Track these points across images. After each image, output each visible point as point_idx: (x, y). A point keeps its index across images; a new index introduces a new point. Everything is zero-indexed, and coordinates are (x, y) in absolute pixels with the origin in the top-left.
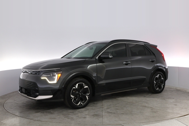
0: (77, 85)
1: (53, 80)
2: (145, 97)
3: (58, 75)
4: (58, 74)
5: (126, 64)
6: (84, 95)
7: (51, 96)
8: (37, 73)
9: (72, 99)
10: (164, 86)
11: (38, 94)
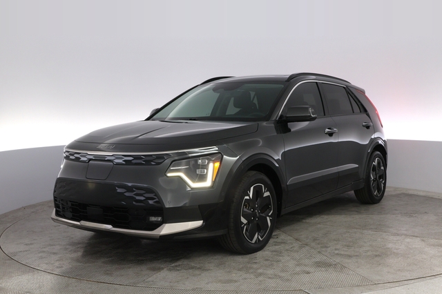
0: (252, 188)
1: (202, 178)
2: (359, 212)
3: (214, 164)
4: (214, 162)
5: (331, 134)
6: (263, 215)
7: (199, 223)
8: (152, 161)
9: (244, 227)
10: (385, 184)
11: (159, 219)
